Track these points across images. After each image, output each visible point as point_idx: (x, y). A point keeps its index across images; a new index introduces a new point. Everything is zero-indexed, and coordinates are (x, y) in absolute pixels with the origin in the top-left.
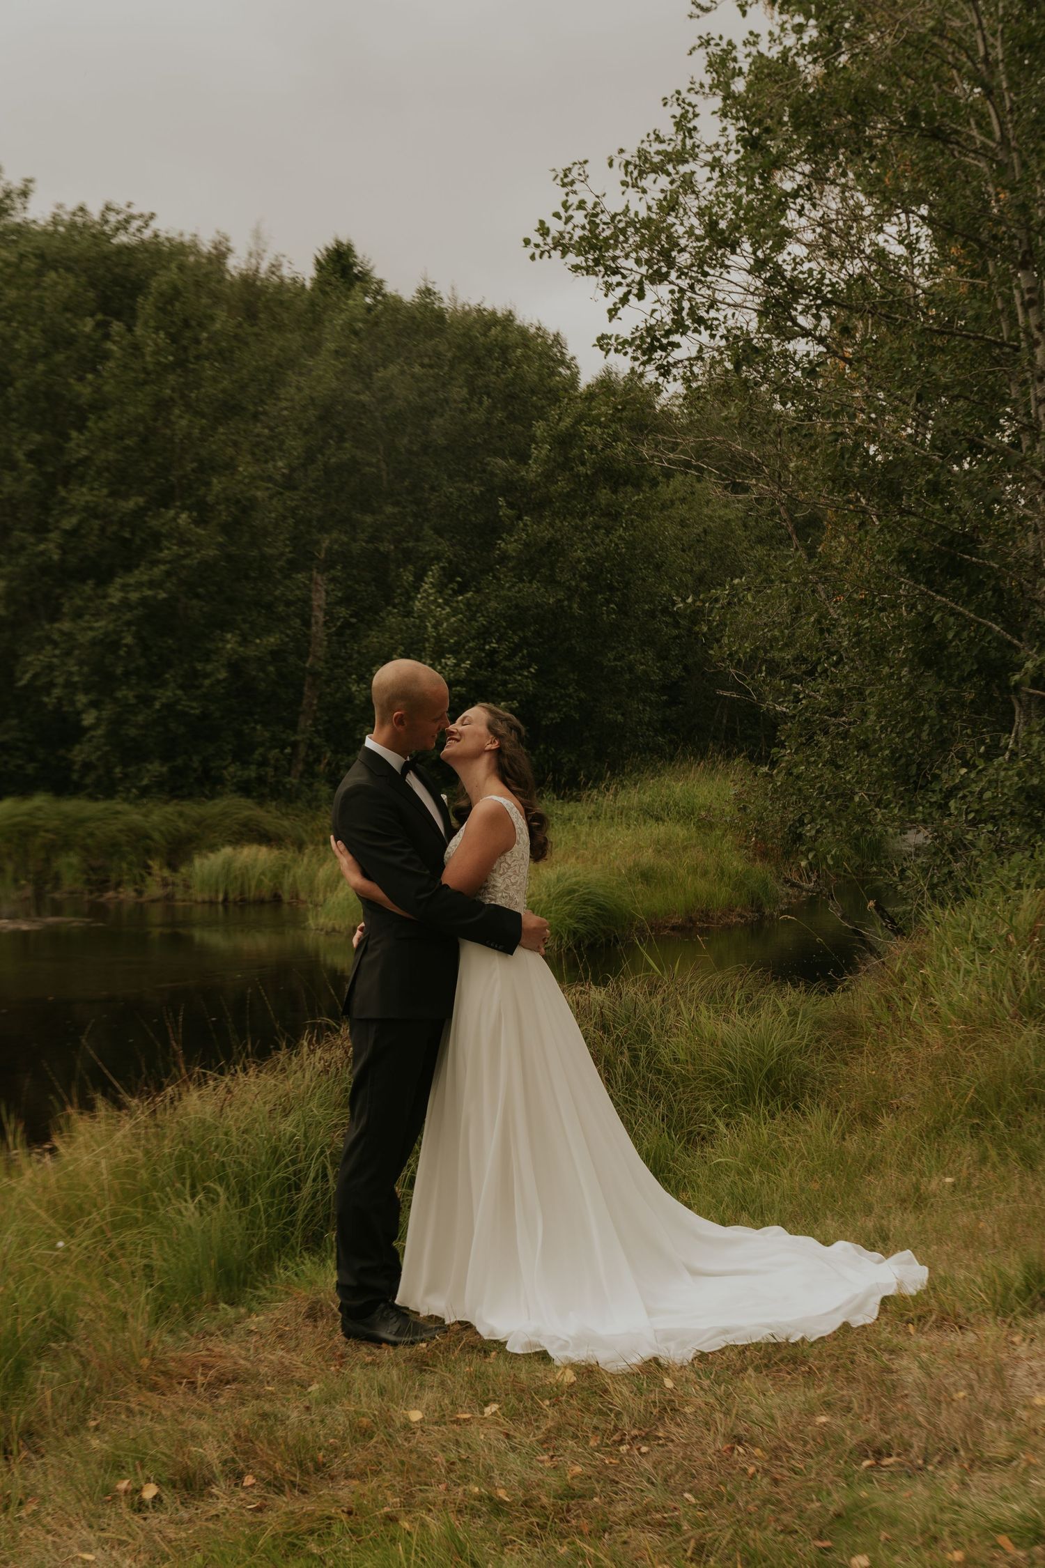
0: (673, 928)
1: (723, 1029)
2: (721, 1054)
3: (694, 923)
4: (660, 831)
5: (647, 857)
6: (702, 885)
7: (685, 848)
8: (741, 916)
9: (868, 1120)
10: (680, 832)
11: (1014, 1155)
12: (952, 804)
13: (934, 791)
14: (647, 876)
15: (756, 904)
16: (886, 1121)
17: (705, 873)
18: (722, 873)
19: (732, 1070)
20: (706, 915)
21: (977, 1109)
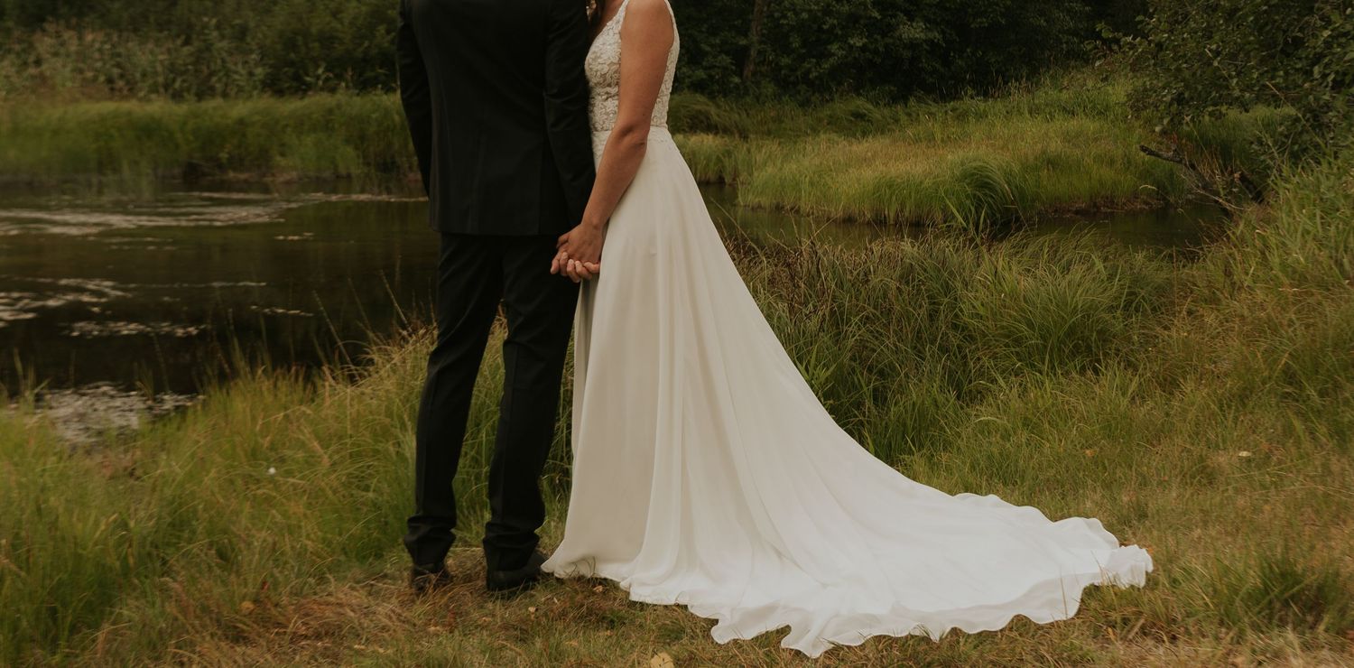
0: (1077, 212)
1: (1026, 284)
2: (1023, 310)
3: (1098, 208)
4: (1073, 124)
5: (1056, 146)
6: (1107, 174)
7: (1096, 140)
8: (1147, 203)
9: (1169, 384)
10: (1091, 126)
11: (1322, 430)
12: (1316, 69)
13: (1300, 59)
14: (1053, 163)
15: (1162, 191)
16: (1189, 386)
17: (1112, 162)
18: (1129, 162)
19: (1030, 325)
20: (1110, 201)
21: (1289, 377)
